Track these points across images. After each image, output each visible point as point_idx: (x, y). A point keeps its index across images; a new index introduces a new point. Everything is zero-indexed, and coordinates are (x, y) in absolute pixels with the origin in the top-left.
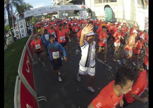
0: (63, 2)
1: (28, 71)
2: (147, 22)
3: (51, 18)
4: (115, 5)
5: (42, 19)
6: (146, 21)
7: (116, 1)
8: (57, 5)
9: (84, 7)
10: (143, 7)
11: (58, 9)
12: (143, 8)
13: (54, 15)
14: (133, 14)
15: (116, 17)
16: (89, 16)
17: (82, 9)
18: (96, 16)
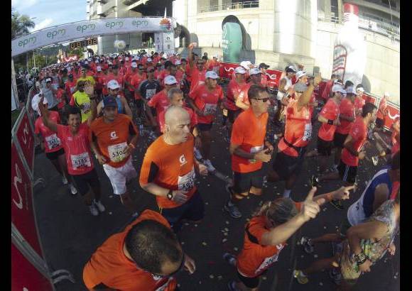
0: (115, 8)
1: (20, 206)
2: (341, 56)
3: (82, 55)
4: (253, 15)
5: (58, 56)
6: (336, 53)
7: (257, 6)
8: (99, 17)
9: (168, 23)
10: (333, 18)
11: (99, 31)
12: (335, 20)
13: (89, 47)
14: (301, 36)
15: (253, 48)
16: (181, 46)
17: (162, 28)
18: (200, 45)
